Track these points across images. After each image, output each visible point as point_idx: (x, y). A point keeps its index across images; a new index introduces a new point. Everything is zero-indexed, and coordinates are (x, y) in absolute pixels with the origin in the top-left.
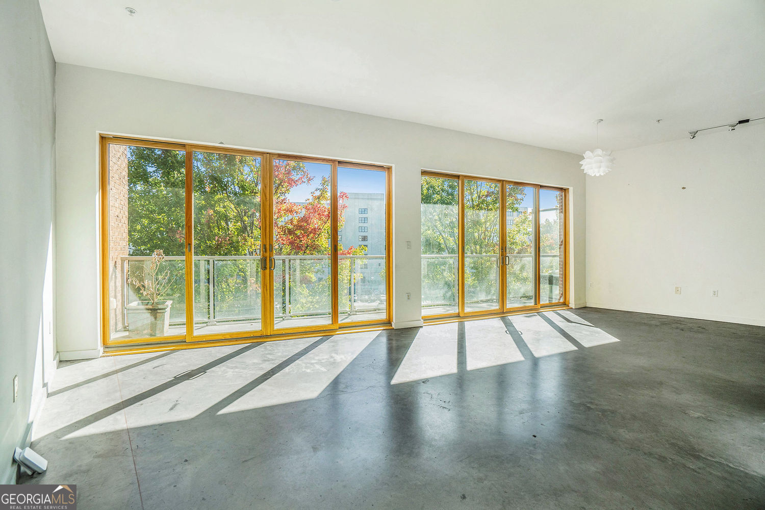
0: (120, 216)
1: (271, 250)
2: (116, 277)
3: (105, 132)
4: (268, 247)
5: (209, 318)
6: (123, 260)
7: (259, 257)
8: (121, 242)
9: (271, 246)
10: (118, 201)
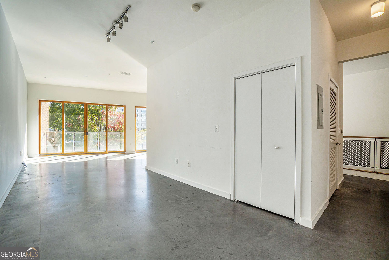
0: (46, 120)
1: (87, 130)
2: (44, 137)
3: (40, 99)
4: (86, 129)
5: (73, 150)
6: (47, 132)
7: (83, 132)
8: (46, 127)
9: (87, 129)
10: (45, 115)
